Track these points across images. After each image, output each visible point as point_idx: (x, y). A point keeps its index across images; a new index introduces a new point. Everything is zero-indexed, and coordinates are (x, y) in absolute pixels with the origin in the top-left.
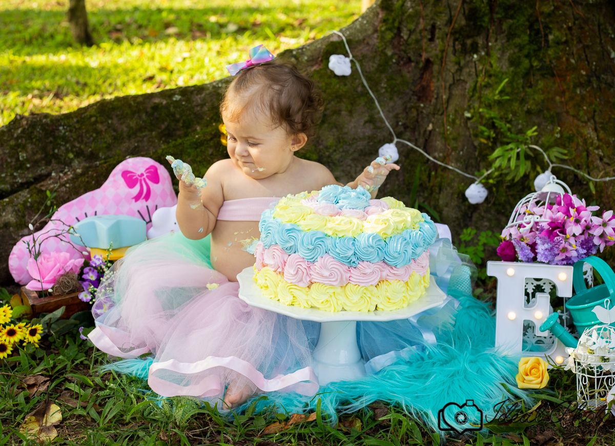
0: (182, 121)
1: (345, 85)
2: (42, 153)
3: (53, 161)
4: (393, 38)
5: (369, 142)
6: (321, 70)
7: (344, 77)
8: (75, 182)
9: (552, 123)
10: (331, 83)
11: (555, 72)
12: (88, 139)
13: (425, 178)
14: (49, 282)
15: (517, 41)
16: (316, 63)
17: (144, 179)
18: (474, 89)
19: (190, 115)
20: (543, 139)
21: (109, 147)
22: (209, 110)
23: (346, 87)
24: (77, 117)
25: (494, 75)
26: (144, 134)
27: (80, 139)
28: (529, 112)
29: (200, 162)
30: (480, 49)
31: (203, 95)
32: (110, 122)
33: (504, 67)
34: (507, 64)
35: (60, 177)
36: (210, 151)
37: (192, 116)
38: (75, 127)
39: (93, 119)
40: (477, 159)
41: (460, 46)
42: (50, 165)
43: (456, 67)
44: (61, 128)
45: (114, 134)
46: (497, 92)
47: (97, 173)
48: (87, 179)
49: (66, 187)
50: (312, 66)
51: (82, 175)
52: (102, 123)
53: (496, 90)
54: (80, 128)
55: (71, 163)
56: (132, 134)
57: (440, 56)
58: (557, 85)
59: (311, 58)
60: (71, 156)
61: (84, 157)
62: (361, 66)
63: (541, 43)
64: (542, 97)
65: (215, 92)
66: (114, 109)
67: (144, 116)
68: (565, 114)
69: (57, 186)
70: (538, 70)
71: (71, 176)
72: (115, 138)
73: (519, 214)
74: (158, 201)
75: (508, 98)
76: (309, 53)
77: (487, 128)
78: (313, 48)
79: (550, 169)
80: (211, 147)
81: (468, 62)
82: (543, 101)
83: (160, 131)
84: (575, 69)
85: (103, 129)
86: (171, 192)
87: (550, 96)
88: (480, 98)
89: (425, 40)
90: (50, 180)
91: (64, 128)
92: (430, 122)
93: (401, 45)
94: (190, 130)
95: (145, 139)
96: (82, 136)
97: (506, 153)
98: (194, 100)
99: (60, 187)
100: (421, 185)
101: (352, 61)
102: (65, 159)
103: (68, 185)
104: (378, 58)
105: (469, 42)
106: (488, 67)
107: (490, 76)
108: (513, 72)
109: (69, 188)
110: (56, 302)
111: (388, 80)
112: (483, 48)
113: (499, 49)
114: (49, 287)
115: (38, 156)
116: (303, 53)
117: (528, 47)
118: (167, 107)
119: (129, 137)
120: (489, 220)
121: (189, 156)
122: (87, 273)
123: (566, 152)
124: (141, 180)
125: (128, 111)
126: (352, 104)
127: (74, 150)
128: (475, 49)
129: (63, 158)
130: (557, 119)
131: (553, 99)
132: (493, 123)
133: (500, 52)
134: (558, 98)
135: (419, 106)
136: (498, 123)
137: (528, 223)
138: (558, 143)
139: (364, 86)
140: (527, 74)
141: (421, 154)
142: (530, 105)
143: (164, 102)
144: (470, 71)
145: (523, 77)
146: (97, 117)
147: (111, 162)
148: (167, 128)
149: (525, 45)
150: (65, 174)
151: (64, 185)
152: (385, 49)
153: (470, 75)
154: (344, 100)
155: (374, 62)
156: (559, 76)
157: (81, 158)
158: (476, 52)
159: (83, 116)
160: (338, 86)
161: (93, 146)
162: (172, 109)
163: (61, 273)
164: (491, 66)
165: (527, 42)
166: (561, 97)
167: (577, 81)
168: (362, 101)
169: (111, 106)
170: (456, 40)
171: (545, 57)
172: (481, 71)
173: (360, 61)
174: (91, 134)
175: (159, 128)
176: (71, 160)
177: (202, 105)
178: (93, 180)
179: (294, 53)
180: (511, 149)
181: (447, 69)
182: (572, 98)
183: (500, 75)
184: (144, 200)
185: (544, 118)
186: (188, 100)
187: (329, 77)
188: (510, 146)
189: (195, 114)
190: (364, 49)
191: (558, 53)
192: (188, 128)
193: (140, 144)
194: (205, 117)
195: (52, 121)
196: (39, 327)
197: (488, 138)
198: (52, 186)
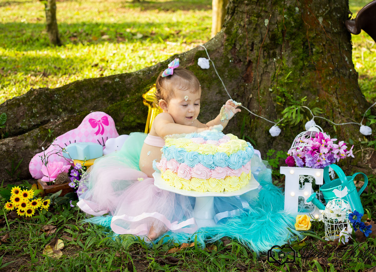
0: (119, 92)
1: (206, 74)
2: (45, 109)
3: (51, 113)
4: (231, 49)
5: (218, 104)
6: (193, 65)
7: (205, 69)
8: (63, 125)
9: (315, 94)
10: (199, 73)
11: (316, 68)
12: (70, 101)
13: (248, 123)
14: (53, 177)
15: (297, 51)
16: (191, 62)
17: (101, 123)
18: (274, 77)
19: (124, 89)
20: (310, 103)
21: (81, 106)
22: (134, 87)
23: (207, 75)
24: (64, 90)
25: (285, 69)
26: (100, 99)
27: (65, 101)
28: (302, 89)
29: (130, 114)
30: (277, 56)
31: (131, 78)
32: (81, 92)
33: (290, 65)
34: (291, 63)
35: (55, 122)
36: (135, 108)
37: (125, 90)
38: (63, 95)
39: (73, 91)
40: (275, 113)
41: (267, 54)
42: (49, 115)
43: (265, 65)
44: (55, 96)
45: (84, 99)
46: (286, 78)
47: (75, 120)
48: (70, 123)
49: (59, 127)
50: (189, 63)
51: (67, 121)
52: (77, 93)
53: (285, 77)
54: (65, 96)
55: (60, 114)
56: (93, 99)
57: (256, 59)
58: (317, 75)
59: (188, 59)
60: (61, 110)
61: (68, 111)
62: (215, 64)
63: (309, 53)
64: (309, 81)
65: (137, 77)
66: (83, 86)
67: (99, 89)
68: (321, 90)
69: (54, 126)
70: (307, 67)
71: (61, 121)
72: (84, 101)
73: (297, 142)
74: (108, 135)
75: (292, 81)
76: (187, 57)
77: (281, 97)
78: (189, 54)
79: (313, 119)
80: (135, 106)
81: (271, 62)
82: (310, 83)
83: (108, 97)
84: (327, 67)
85: (78, 96)
86: (115, 130)
87: (314, 80)
88: (277, 81)
89: (248, 50)
90: (50, 123)
91: (57, 96)
92: (251, 93)
93: (236, 53)
94: (124, 97)
95: (100, 102)
96: (66, 100)
97: (291, 110)
98: (126, 81)
99: (55, 127)
100: (246, 126)
101: (210, 61)
102: (57, 112)
103: (60, 126)
104: (224, 59)
105: (271, 52)
106: (281, 65)
107: (282, 70)
108: (294, 68)
109: (60, 127)
110: (57, 188)
111: (229, 71)
112: (279, 55)
113: (287, 56)
114: (53, 180)
115: (43, 111)
116: (184, 57)
117: (302, 55)
118: (112, 85)
119: (92, 100)
120: (282, 145)
121: (124, 111)
122: (73, 173)
123: (321, 110)
124: (99, 124)
125: (91, 87)
126: (210, 84)
127: (62, 107)
128: (274, 55)
129: (56, 112)
130: (317, 93)
131: (315, 82)
132: (284, 94)
133: (288, 57)
134: (317, 82)
135: (245, 85)
136: (286, 94)
137: (301, 147)
138: (318, 105)
139: (216, 74)
140: (302, 69)
141: (246, 110)
142: (303, 85)
143: (110, 82)
144: (272, 67)
145: (300, 71)
146: (74, 90)
147: (82, 114)
148: (112, 96)
149: (300, 54)
150: (58, 120)
151: (58, 126)
152: (227, 55)
153: (272, 69)
154: (206, 81)
155: (221, 62)
156: (318, 70)
157: (66, 111)
158: (275, 57)
159: (67, 89)
160: (202, 74)
161: (72, 105)
162: (114, 86)
163: (59, 172)
164: (283, 64)
165: (301, 52)
166: (319, 81)
167: (327, 73)
168: (215, 82)
169: (82, 84)
170: (265, 50)
171: (311, 60)
172: (278, 67)
173: (214, 61)
174: (71, 99)
175: (108, 96)
176: (61, 113)
177: (131, 84)
178: (73, 123)
179: (179, 56)
180: (293, 108)
181: (260, 66)
182: (325, 82)
183: (288, 69)
184: (101, 134)
185: (310, 92)
186: (123, 81)
187: (198, 69)
188: (293, 107)
189: (127, 88)
190: (216, 55)
191: (318, 58)
192: (123, 96)
193: (97, 104)
194: (132, 90)
195: (50, 92)
196: (49, 201)
197: (281, 102)
198: (51, 127)
